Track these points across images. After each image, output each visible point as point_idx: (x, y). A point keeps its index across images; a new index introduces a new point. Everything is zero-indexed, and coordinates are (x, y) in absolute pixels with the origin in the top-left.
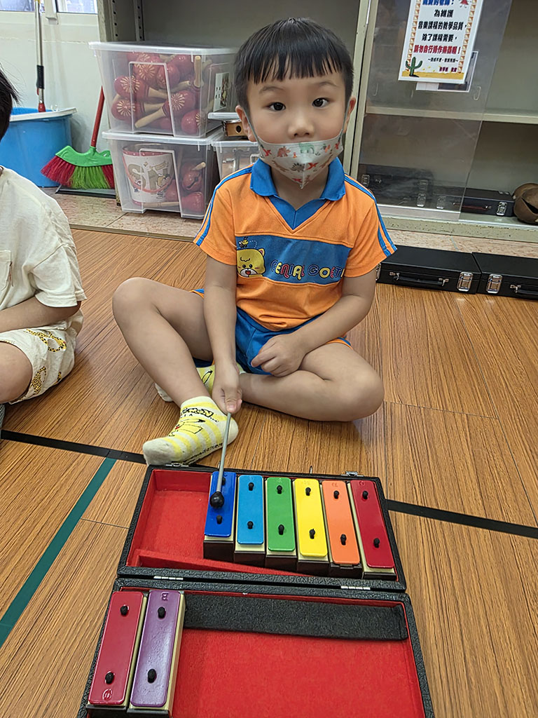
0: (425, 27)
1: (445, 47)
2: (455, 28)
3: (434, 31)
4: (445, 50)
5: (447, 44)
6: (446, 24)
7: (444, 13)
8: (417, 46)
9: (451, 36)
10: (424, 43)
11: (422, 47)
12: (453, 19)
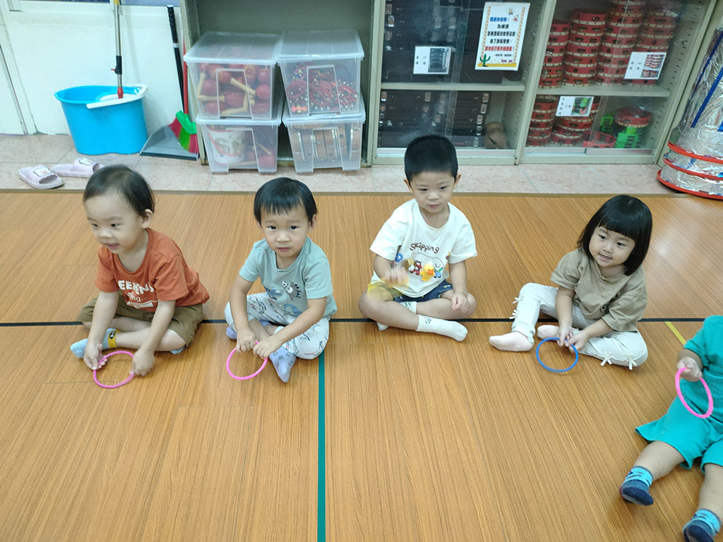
0: (492, 34)
1: (505, 48)
2: (510, 35)
3: (497, 37)
4: (505, 49)
5: (506, 45)
6: (504, 33)
7: (503, 26)
8: (487, 47)
9: (508, 41)
10: (492, 45)
11: (490, 48)
12: (509, 30)
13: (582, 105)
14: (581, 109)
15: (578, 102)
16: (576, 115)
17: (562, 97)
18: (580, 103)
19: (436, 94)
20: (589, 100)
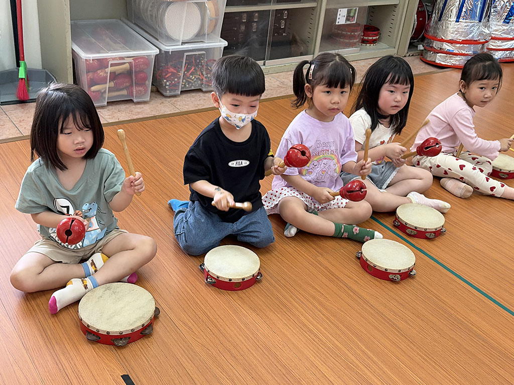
13: (352, 14)
14: (351, 18)
15: (349, 12)
16: (348, 23)
17: (339, 10)
18: (350, 13)
19: (250, 14)
20: (356, 10)
